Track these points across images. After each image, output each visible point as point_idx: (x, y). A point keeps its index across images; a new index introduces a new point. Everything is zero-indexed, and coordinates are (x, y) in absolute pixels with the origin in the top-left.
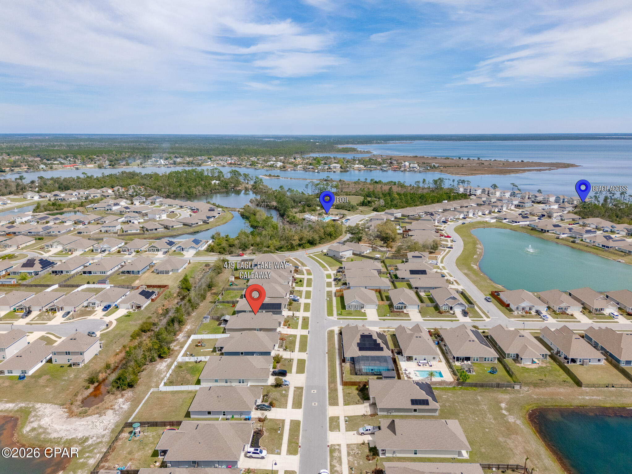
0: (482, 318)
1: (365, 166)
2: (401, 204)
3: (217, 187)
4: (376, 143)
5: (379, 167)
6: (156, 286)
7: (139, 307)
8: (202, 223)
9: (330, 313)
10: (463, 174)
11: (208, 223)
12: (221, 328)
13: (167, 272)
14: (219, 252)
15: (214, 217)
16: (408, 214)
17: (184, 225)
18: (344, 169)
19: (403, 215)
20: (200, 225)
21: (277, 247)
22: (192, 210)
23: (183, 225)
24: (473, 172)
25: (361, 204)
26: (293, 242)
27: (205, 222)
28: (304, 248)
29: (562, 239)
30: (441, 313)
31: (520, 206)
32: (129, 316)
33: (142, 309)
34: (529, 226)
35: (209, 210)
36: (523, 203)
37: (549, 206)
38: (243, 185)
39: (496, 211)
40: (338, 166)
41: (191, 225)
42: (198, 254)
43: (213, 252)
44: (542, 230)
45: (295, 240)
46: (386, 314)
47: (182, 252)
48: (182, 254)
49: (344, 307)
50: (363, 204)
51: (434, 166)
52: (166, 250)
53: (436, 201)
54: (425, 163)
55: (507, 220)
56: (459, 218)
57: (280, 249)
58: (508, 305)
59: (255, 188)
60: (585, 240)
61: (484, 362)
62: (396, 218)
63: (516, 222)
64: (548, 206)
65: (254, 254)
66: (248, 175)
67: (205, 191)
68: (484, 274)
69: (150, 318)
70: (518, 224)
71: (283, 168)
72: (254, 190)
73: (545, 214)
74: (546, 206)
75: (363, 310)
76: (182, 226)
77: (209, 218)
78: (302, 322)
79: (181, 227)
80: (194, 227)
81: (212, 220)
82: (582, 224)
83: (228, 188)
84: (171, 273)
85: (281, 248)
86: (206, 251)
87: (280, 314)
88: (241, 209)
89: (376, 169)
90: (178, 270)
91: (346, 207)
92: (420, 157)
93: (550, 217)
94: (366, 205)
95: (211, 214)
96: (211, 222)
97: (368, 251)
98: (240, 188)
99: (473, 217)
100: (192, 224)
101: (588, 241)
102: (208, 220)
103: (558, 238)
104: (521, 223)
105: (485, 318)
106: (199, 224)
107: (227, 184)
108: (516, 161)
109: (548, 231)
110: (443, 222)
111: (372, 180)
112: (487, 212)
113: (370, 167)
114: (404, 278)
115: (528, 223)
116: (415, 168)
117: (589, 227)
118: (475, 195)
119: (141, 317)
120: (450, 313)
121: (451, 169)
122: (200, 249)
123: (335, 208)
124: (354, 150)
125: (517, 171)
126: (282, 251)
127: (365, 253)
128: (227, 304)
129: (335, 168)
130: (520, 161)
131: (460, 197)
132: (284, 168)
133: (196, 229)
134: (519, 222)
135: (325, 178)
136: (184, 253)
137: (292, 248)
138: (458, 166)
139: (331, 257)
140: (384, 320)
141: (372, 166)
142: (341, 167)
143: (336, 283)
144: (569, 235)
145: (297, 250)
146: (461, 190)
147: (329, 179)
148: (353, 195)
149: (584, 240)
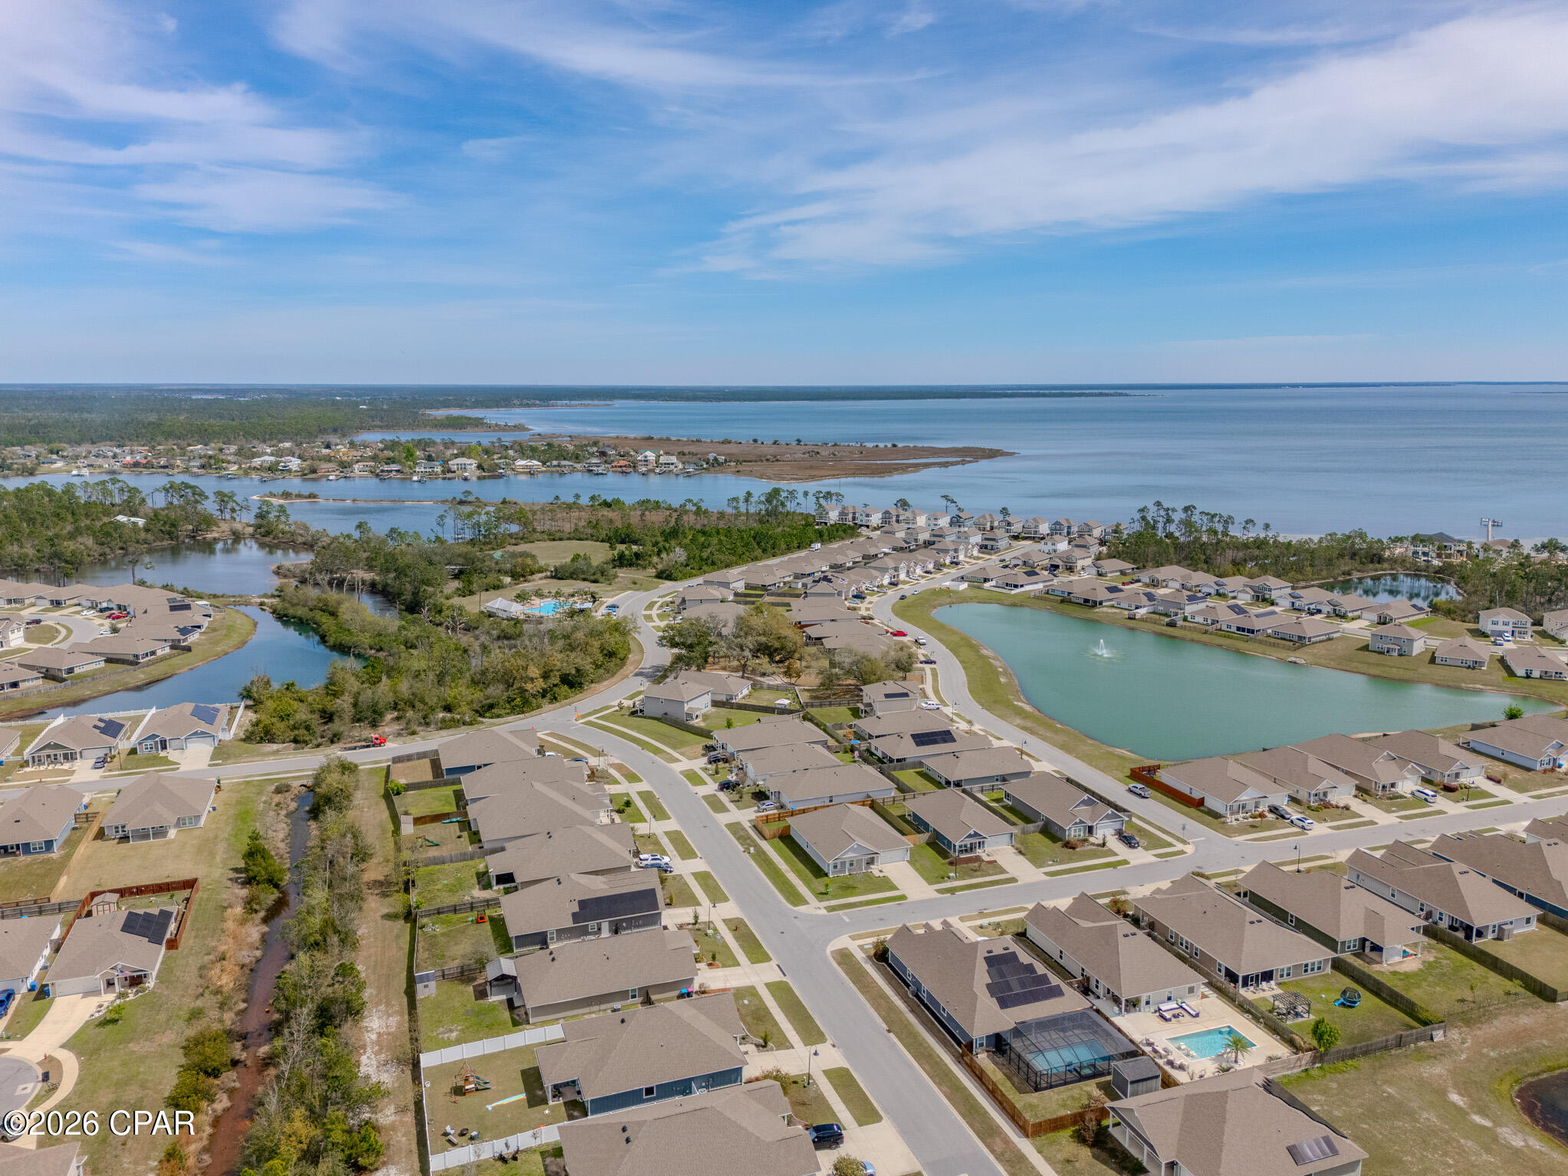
0: (1170, 845)
1: (544, 463)
2: (722, 557)
3: (143, 535)
4: (521, 405)
5: (578, 466)
6: (147, 887)
7: (136, 981)
8: (167, 650)
9: (796, 899)
10: (794, 479)
11: (188, 649)
12: (493, 1008)
13: (160, 832)
14: (295, 741)
15: (199, 627)
16: (760, 583)
17: (109, 661)
18: (489, 471)
19: (748, 586)
20: (163, 659)
21: (476, 706)
22: (101, 611)
23: (106, 661)
24: (814, 473)
25: (617, 563)
26: (529, 686)
27: (175, 646)
28: (555, 698)
29: (1142, 620)
30: (1074, 848)
31: (986, 547)
32: (114, 1021)
33: (151, 983)
34: (1048, 593)
35: (173, 608)
36: (994, 540)
37: (1053, 544)
38: (225, 526)
39: (948, 562)
40: (471, 463)
41: (131, 658)
42: (222, 753)
43: (272, 741)
44: (1086, 601)
45: (532, 680)
46: (942, 873)
47: (162, 754)
48: (166, 761)
49: (818, 872)
50: (621, 561)
51: (716, 459)
52: (101, 753)
53: (796, 545)
54: (684, 454)
55: (993, 583)
56: (882, 585)
57: (487, 709)
58: (1201, 802)
59: (268, 533)
60: (1193, 617)
61: (1305, 976)
62: (736, 594)
63: (1016, 586)
64: (1049, 544)
65: (413, 733)
66: (231, 496)
67: (108, 550)
68: (1061, 724)
69: (195, 1015)
70: (1022, 589)
71: (310, 473)
72: (267, 539)
73: (1058, 562)
74: (1046, 544)
75: (875, 870)
76: (103, 664)
77: (184, 631)
78: (737, 939)
79: (101, 671)
80: (148, 664)
81: (193, 638)
82: (1147, 581)
83: (177, 537)
84: (172, 833)
85: (491, 707)
86: (244, 740)
87: (655, 923)
88: (265, 596)
89: (574, 470)
90: (198, 817)
91: (583, 572)
92: (660, 439)
93: (1070, 569)
94: (631, 565)
95: (185, 618)
96: (197, 644)
97: (746, 692)
98: (215, 535)
99: (907, 579)
100: (136, 656)
101: (1199, 619)
102: (184, 640)
103: (1132, 618)
104: (1027, 588)
105: (1180, 846)
106: (159, 653)
107: (173, 525)
108: (881, 445)
109: (1101, 603)
110: (855, 597)
111: (593, 498)
112: (930, 567)
113: (559, 466)
114: (904, 759)
115: (1040, 586)
116: (672, 467)
117: (1167, 586)
118: (868, 527)
119: (162, 1017)
120: (1093, 844)
121: (757, 468)
122: (221, 736)
123: (552, 577)
124: (478, 423)
125: (904, 469)
126: (498, 716)
127: (740, 696)
128: (454, 917)
129: (464, 468)
130: (889, 445)
131: (840, 533)
132: (314, 471)
133: (156, 671)
134: (1022, 586)
135: (460, 497)
136: (171, 754)
137: (522, 703)
138: (767, 460)
139: (658, 719)
140: (952, 891)
141: (563, 463)
142: (480, 467)
143: (737, 797)
144: (1151, 609)
145: (539, 707)
146: (833, 516)
147: (471, 498)
148: (569, 539)
149: (1189, 619)
